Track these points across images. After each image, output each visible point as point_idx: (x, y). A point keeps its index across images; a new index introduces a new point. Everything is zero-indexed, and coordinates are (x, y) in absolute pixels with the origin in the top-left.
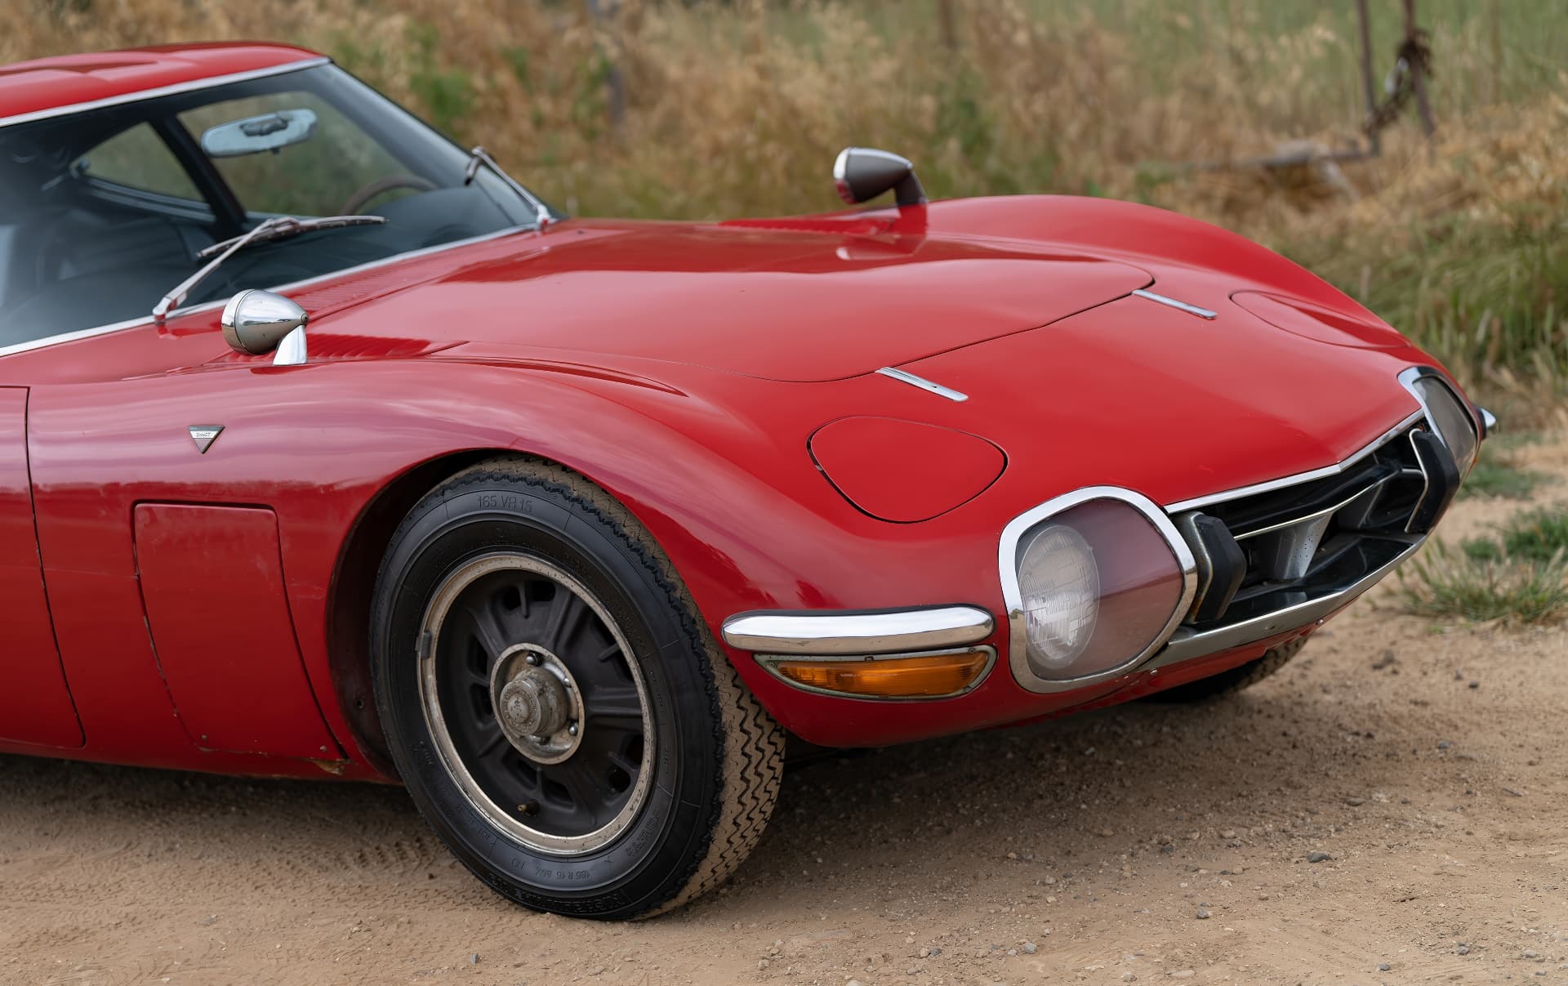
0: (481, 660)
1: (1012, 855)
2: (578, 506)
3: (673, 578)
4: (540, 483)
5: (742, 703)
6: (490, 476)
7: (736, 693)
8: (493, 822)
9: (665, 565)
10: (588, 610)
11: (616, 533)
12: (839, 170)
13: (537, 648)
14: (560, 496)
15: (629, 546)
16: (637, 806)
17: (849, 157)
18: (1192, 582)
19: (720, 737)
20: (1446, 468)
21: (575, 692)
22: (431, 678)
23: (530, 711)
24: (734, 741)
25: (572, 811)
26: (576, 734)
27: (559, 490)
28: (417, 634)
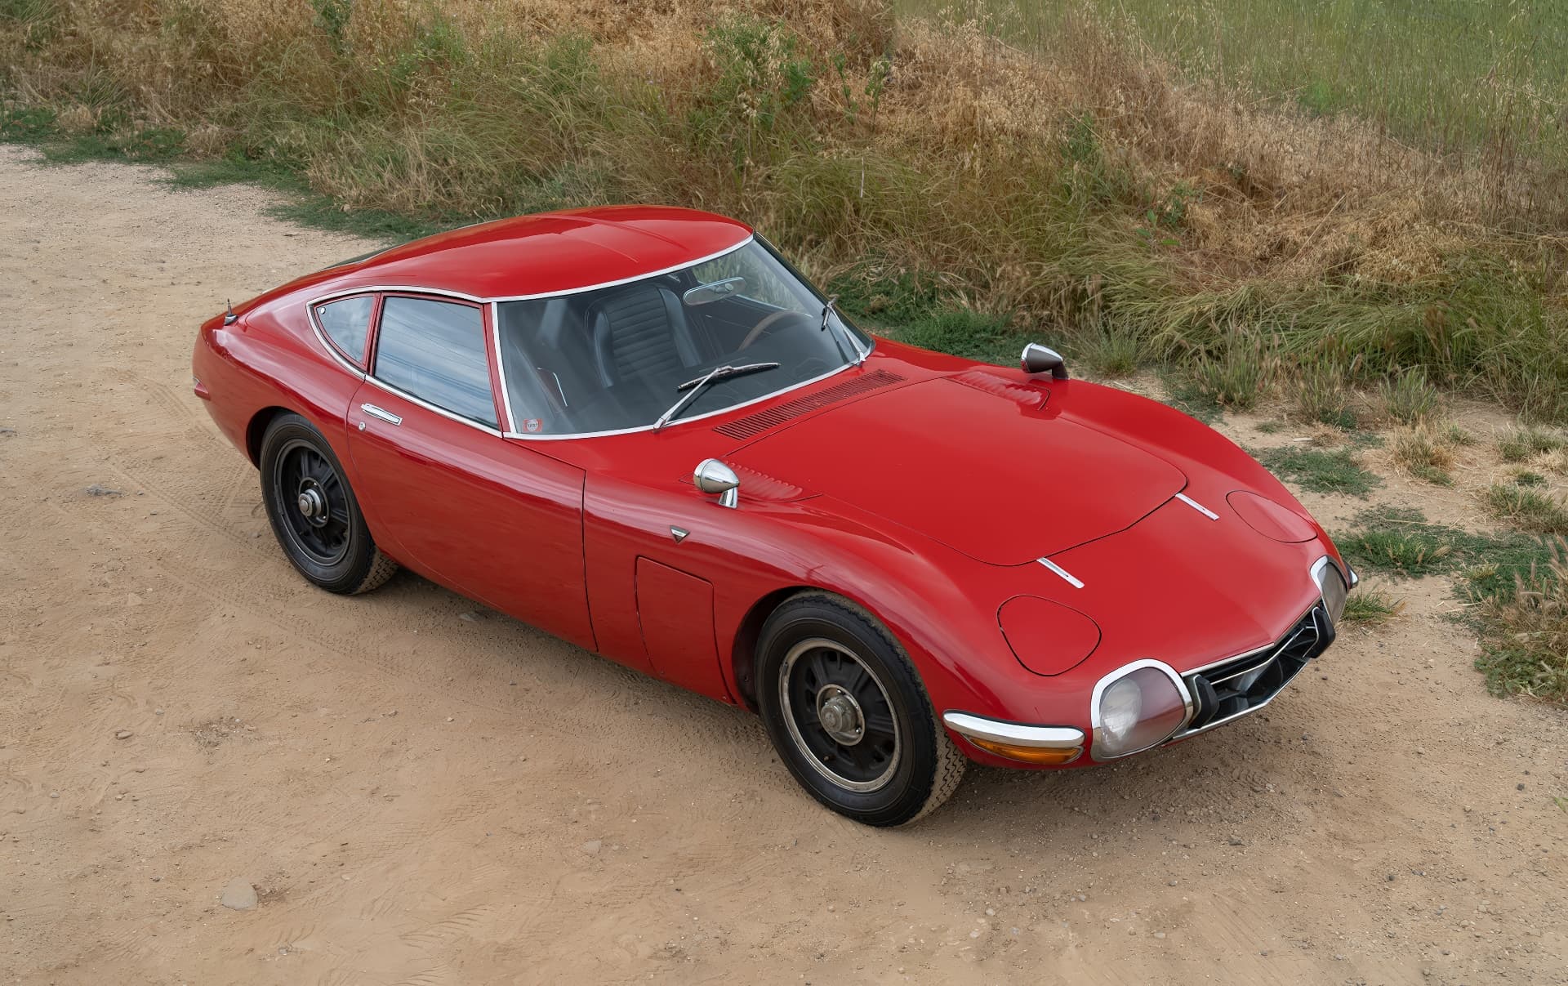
0: (813, 680)
1: (1076, 809)
2: (874, 632)
3: (919, 680)
4: (856, 614)
5: (948, 745)
6: (829, 602)
7: (946, 740)
8: (810, 761)
9: (916, 673)
10: (870, 678)
11: (892, 650)
12: (1024, 355)
13: (843, 690)
14: (865, 625)
15: (899, 659)
16: (887, 780)
17: (1030, 350)
18: (1190, 710)
19: (935, 761)
20: (1329, 633)
21: (860, 713)
22: (786, 685)
23: (837, 722)
24: (942, 764)
25: (852, 764)
26: (860, 733)
27: (865, 621)
28: (781, 663)
